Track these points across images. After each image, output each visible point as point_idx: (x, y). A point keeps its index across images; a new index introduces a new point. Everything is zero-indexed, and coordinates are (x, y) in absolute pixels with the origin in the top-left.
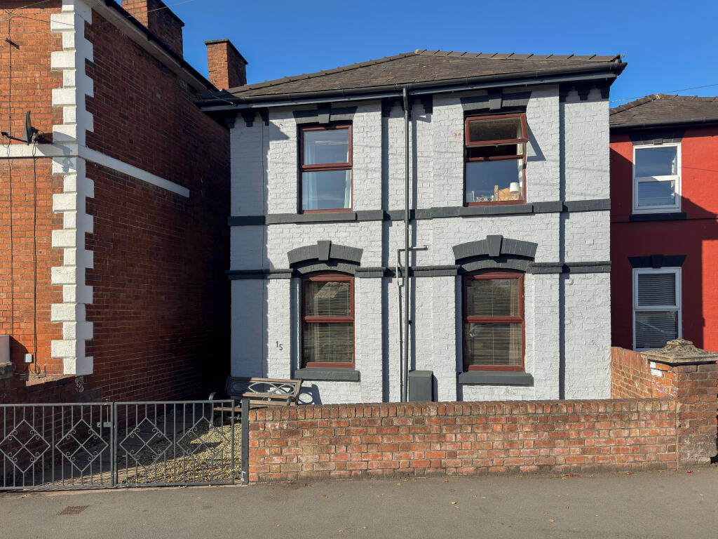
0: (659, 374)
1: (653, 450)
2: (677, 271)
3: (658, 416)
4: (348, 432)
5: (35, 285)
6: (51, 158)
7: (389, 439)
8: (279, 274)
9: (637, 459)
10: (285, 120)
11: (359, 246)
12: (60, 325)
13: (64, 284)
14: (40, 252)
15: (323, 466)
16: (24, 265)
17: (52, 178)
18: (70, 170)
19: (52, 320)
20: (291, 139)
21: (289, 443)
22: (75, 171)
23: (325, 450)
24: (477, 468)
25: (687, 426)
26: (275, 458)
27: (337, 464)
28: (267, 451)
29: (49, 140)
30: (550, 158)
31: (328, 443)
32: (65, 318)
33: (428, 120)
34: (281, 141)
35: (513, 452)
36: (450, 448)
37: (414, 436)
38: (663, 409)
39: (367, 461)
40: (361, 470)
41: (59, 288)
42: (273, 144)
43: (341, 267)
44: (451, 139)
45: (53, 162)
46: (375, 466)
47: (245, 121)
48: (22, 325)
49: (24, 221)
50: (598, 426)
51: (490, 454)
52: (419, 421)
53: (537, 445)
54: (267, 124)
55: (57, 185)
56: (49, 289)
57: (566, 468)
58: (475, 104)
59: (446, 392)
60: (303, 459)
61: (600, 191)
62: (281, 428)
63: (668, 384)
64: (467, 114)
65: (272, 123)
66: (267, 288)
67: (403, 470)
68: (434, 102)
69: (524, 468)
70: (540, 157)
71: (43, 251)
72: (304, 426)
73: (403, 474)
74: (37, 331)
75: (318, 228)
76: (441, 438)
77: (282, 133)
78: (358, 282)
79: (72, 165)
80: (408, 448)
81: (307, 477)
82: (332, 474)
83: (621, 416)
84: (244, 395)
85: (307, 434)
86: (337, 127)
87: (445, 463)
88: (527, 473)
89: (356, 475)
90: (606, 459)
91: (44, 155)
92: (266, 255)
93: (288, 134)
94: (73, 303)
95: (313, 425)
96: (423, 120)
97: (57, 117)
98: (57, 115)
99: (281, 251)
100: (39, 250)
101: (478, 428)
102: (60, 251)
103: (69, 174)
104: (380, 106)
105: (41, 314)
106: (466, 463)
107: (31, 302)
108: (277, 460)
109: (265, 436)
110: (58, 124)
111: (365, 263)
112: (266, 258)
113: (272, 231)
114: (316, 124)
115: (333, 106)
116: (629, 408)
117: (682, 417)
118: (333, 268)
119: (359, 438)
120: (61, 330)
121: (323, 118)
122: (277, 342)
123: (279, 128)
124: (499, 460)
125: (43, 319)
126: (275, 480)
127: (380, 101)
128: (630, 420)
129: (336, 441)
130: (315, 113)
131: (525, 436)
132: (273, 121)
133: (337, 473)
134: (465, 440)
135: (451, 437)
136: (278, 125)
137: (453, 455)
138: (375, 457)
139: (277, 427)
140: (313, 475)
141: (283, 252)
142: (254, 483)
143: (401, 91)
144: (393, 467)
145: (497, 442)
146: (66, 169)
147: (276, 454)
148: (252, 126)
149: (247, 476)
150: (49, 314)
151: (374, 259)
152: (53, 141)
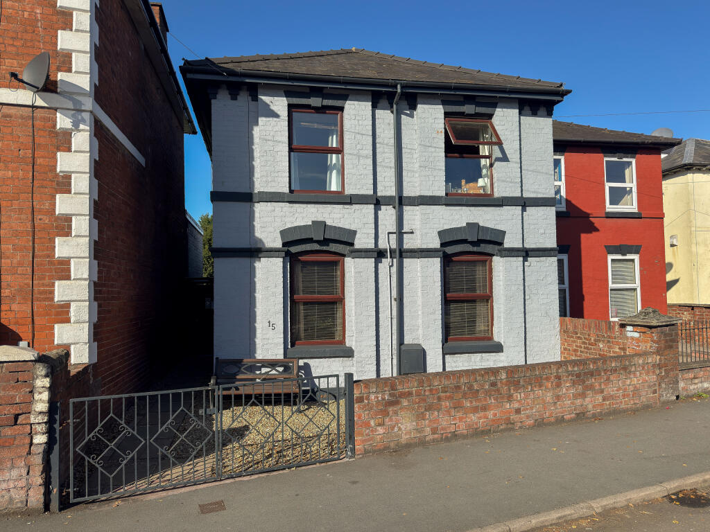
0: (636, 335)
1: (644, 393)
2: (636, 257)
3: (646, 368)
4: (439, 399)
5: (33, 258)
6: (56, 109)
7: (471, 402)
8: (271, 252)
9: (636, 402)
10: (276, 98)
11: (353, 228)
12: (67, 306)
13: (73, 258)
14: (40, 219)
15: (420, 432)
16: (16, 234)
17: (57, 134)
18: (82, 127)
19: (56, 299)
20: (281, 118)
21: (391, 413)
22: (88, 128)
23: (421, 417)
24: (536, 420)
25: (663, 374)
26: (379, 428)
27: (432, 429)
28: (372, 423)
29: (53, 88)
30: (514, 160)
31: (423, 410)
32: (74, 298)
33: (412, 116)
34: (271, 119)
35: (560, 405)
36: (516, 405)
37: (490, 398)
38: (649, 361)
39: (455, 424)
40: (450, 432)
41: (65, 262)
42: (262, 120)
43: (333, 247)
44: (434, 135)
45: (58, 115)
46: (462, 428)
47: (230, 94)
48: (15, 307)
49: (16, 180)
50: (612, 378)
51: (545, 408)
52: (493, 384)
53: (575, 396)
54: (255, 98)
55: (63, 141)
56: (51, 263)
57: (593, 414)
58: (453, 107)
59: (434, 363)
60: (403, 427)
61: (548, 191)
62: (383, 399)
63: (646, 342)
64: (447, 114)
65: (261, 99)
66: (254, 267)
67: (483, 429)
68: (419, 100)
69: (567, 417)
70: (505, 158)
71: (44, 217)
72: (403, 395)
73: (483, 431)
74: (34, 313)
75: (312, 209)
76: (510, 398)
77: (273, 111)
78: (349, 262)
79: (83, 121)
80: (484, 409)
81: (407, 444)
82: (427, 439)
83: (625, 368)
84: (238, 377)
85: (405, 403)
86: (327, 112)
87: (513, 419)
88: (569, 421)
89: (447, 437)
90: (617, 403)
91: (46, 105)
92: (254, 232)
93: (279, 113)
94: (85, 279)
95: (410, 394)
96: (407, 115)
97: (64, 62)
98: (65, 61)
99: (272, 230)
100: (38, 217)
101: (535, 386)
102: (67, 219)
103: (80, 131)
104: (370, 97)
105: (40, 293)
106: (528, 417)
107: (27, 278)
108: (381, 430)
109: (369, 407)
110: (66, 71)
111: (359, 244)
112: (254, 236)
113: (260, 209)
114: (308, 107)
115: (325, 91)
116: (630, 362)
117: (660, 366)
118: (325, 248)
119: (448, 404)
120: (68, 312)
121: (316, 102)
122: (269, 322)
123: (269, 106)
124: (552, 412)
125: (45, 299)
126: (380, 450)
127: (370, 93)
128: (630, 372)
129: (429, 408)
130: (307, 96)
131: (567, 390)
132: (264, 98)
133: (431, 437)
134: (526, 397)
135: (517, 396)
136: (268, 102)
137: (518, 411)
138: (461, 419)
139: (380, 398)
140: (412, 442)
141: (275, 230)
142: (361, 456)
143: (395, 87)
144: (475, 426)
145: (549, 397)
146: (76, 125)
147: (380, 425)
148: (236, 99)
149: (353, 450)
150: (52, 292)
151: (367, 241)
152: (59, 90)
